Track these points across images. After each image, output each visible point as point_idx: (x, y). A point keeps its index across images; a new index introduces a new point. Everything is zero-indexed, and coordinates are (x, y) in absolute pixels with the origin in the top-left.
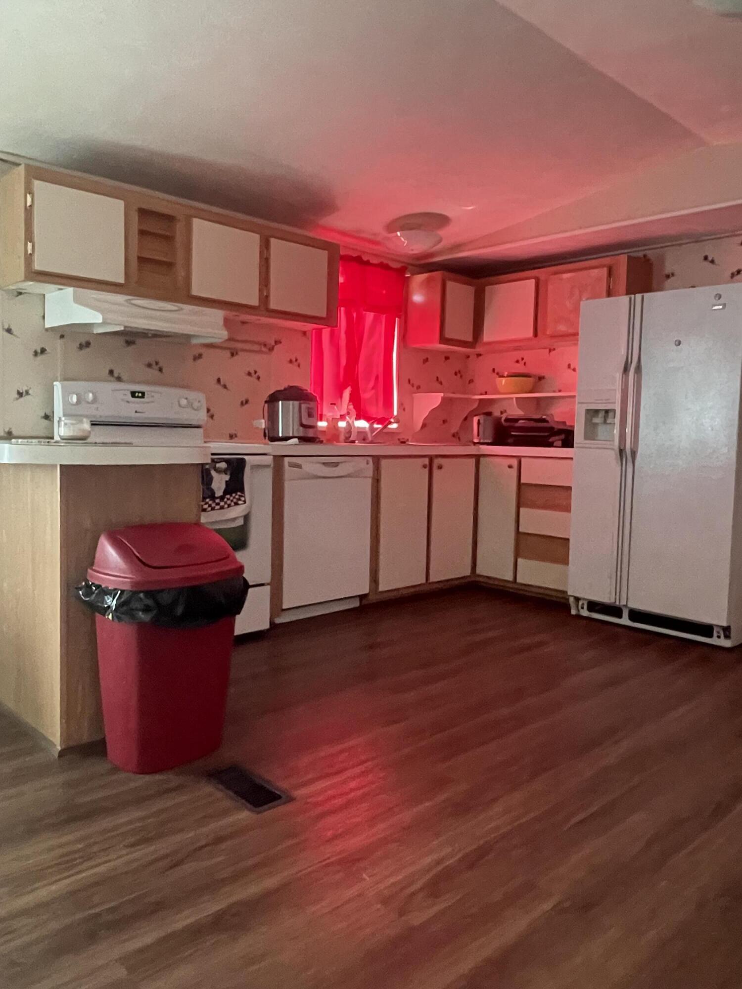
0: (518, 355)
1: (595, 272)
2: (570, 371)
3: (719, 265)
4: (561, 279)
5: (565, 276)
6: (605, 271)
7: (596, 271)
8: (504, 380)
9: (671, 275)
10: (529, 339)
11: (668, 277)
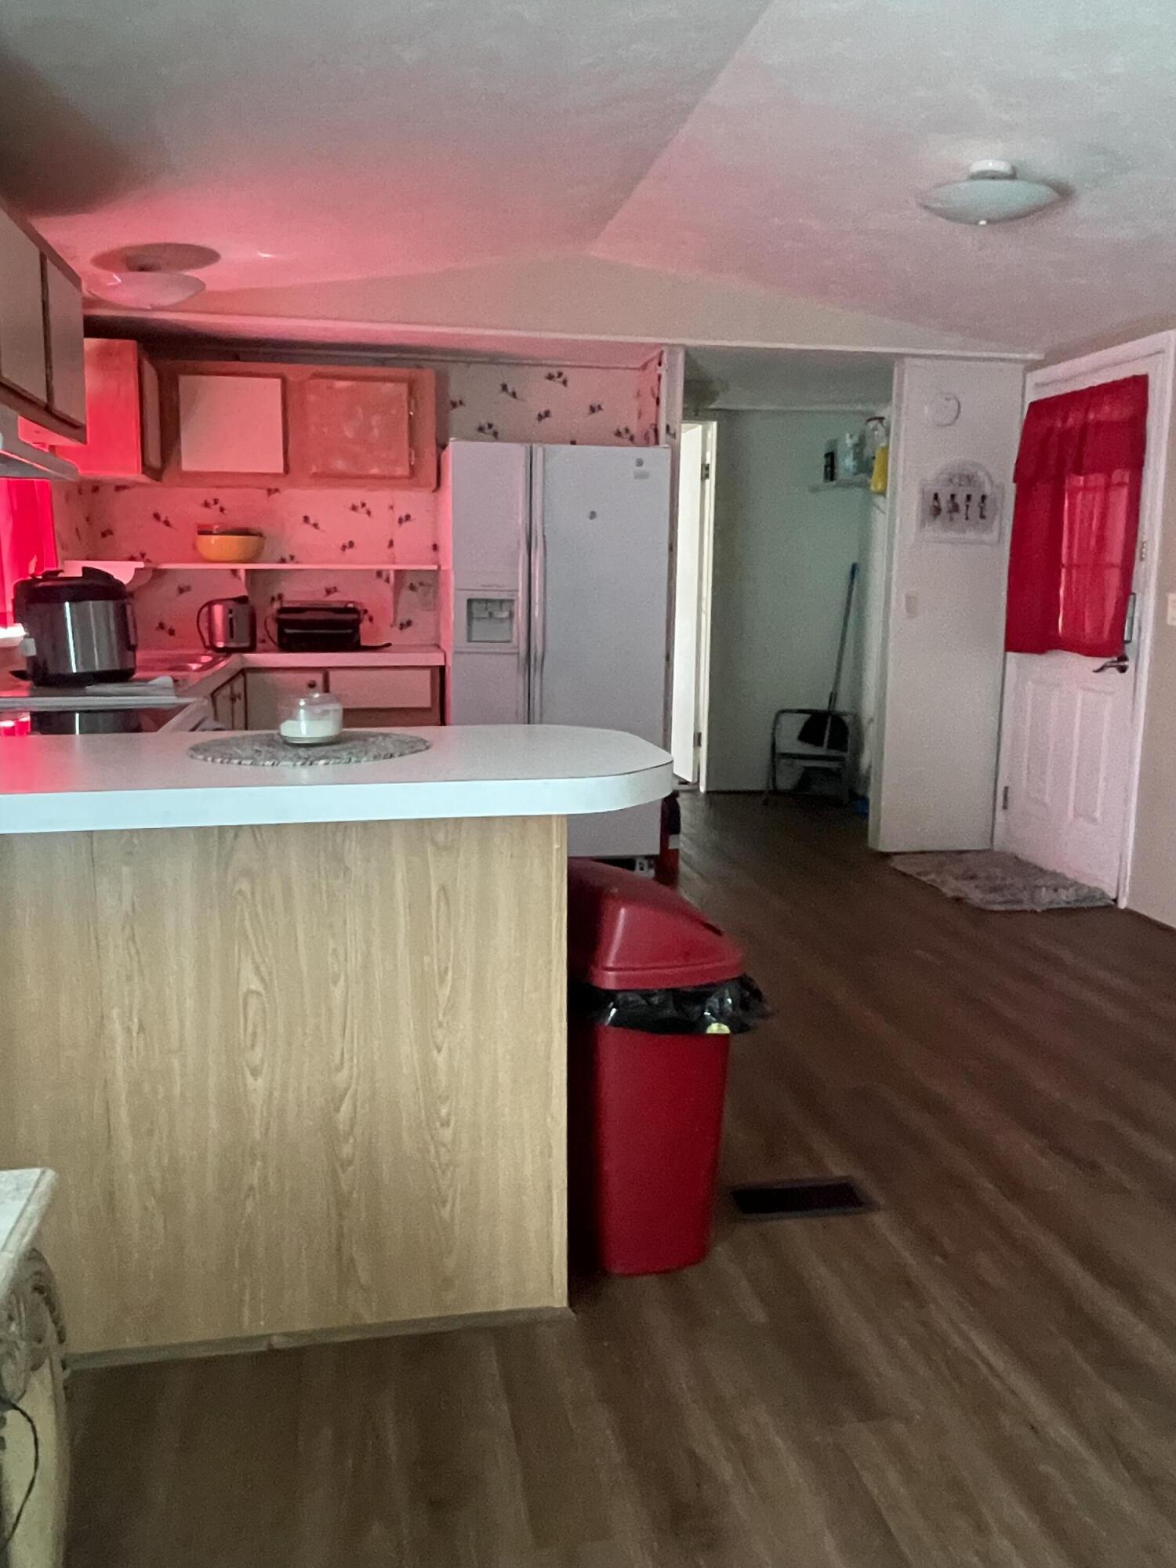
0: (209, 494)
1: (388, 388)
2: (308, 528)
3: (523, 400)
4: (330, 388)
5: (341, 384)
6: (403, 388)
7: (390, 385)
8: (213, 539)
9: (458, 403)
10: (276, 475)
11: (454, 405)
